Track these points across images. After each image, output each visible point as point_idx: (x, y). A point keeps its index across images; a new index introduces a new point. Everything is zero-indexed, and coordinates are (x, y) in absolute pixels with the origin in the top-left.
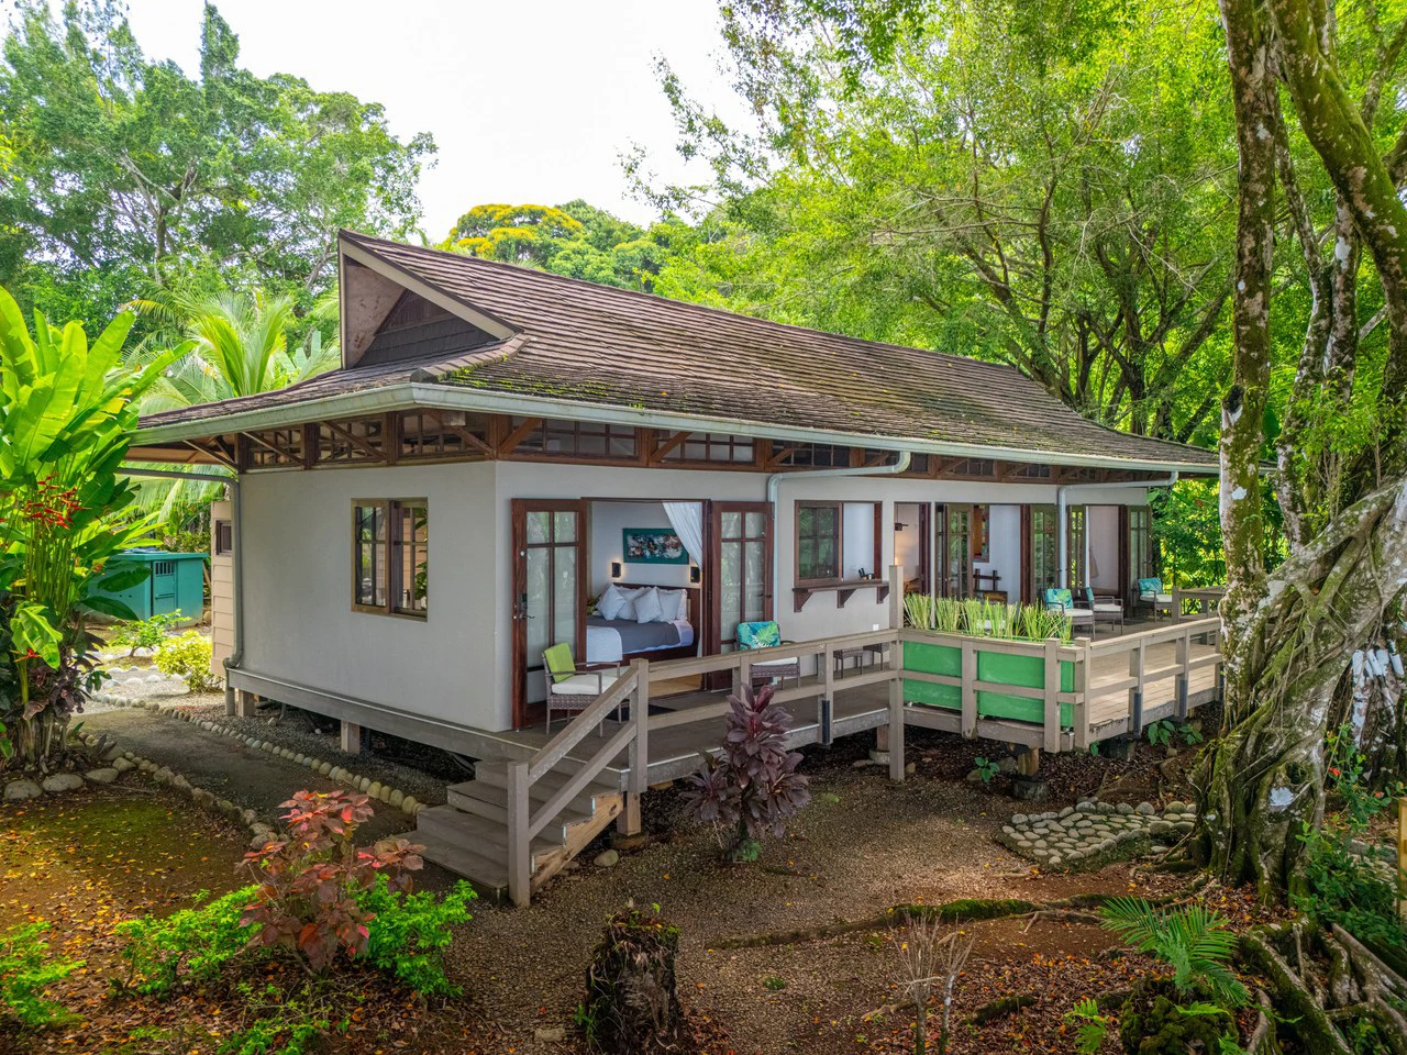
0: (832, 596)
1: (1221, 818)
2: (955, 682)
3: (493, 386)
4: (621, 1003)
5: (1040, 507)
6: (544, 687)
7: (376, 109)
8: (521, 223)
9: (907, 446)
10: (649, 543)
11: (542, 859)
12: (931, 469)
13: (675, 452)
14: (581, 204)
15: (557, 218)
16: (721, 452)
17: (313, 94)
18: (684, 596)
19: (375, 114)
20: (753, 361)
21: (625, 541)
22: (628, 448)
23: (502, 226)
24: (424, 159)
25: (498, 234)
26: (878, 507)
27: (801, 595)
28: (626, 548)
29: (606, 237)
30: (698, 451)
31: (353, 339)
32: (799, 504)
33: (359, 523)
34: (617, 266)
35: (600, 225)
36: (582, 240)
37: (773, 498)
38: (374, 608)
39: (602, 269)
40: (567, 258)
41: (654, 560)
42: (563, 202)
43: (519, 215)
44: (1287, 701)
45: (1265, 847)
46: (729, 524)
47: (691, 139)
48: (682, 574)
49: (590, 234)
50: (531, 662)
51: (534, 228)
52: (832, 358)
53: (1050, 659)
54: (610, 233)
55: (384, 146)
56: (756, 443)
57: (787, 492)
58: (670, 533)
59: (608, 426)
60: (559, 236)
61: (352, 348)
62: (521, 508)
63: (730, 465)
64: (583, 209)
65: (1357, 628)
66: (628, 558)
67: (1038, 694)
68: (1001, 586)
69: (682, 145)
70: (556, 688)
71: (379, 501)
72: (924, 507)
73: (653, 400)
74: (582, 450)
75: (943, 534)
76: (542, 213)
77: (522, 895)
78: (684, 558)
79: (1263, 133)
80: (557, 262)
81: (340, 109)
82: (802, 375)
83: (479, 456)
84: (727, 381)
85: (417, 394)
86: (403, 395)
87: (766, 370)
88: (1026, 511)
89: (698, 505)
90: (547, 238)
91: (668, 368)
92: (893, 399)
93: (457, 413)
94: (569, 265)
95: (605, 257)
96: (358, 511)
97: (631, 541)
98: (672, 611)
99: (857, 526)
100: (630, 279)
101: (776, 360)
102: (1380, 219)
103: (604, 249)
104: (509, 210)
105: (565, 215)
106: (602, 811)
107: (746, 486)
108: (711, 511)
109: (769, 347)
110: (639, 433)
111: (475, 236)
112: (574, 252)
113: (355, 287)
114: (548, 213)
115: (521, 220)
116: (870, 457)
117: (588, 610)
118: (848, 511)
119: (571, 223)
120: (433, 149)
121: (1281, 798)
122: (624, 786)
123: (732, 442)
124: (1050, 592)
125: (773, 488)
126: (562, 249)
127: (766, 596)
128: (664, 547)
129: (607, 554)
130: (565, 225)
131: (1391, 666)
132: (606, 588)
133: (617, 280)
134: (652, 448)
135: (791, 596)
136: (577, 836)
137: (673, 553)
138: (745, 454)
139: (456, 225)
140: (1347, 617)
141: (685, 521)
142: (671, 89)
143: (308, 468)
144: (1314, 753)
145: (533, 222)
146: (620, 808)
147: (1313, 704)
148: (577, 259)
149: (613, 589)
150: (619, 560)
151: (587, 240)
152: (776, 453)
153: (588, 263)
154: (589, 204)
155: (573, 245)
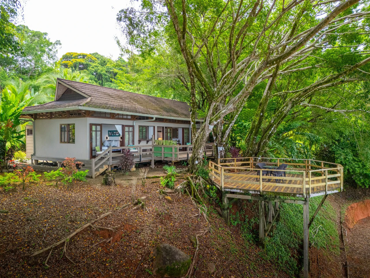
0: (145, 142)
1: (190, 166)
2: (161, 152)
3: (89, 106)
4: (108, 180)
5: (186, 128)
6: (95, 153)
7: (46, 34)
8: (80, 58)
9: (155, 116)
10: (113, 133)
11: (96, 173)
12: (164, 121)
13: (117, 117)
14: (97, 54)
15: (90, 57)
16: (125, 117)
17: (30, 30)
18: (119, 142)
19: (45, 35)
20: (132, 101)
21: (108, 133)
22: (109, 116)
23: (75, 58)
24: (58, 46)
25: (74, 60)
26: (154, 127)
27: (140, 141)
28: (109, 134)
29: (104, 63)
30: (121, 117)
31: (58, 96)
32: (140, 126)
33: (61, 128)
34: (106, 70)
35: (102, 60)
36: (97, 63)
37: (134, 125)
38: (64, 142)
39: (102, 71)
40: (93, 68)
41: (114, 136)
42: (92, 53)
43: (80, 55)
44: (197, 150)
45: (195, 169)
46: (127, 129)
47: (123, 53)
48: (119, 138)
49: (99, 62)
50: (93, 149)
51: (84, 59)
52: (148, 101)
53: (173, 148)
54: (104, 62)
55: (49, 44)
56: (131, 116)
57: (137, 124)
58: (117, 131)
59: (105, 112)
60: (91, 62)
61: (57, 97)
62: (91, 125)
63: (127, 119)
64: (97, 55)
65: (204, 140)
66: (109, 136)
67: (171, 153)
68: (180, 143)
69: (121, 54)
70: (97, 153)
71: (66, 124)
72: (163, 127)
73: (113, 108)
74: (101, 116)
75: (167, 132)
76: (86, 56)
77: (94, 177)
78: (119, 135)
79: (192, 77)
80: (90, 68)
81: (38, 35)
82: (141, 104)
83: (84, 116)
84: (126, 105)
85: (79, 108)
86: (78, 108)
87: (134, 103)
88: (183, 129)
89: (121, 126)
90: (87, 62)
91: (116, 103)
92: (158, 108)
93: (83, 110)
94: (93, 70)
95: (103, 68)
96: (61, 126)
97: (110, 133)
98: (117, 144)
99: (151, 130)
100: (110, 74)
101: (136, 101)
102: (206, 88)
103: (103, 66)
104: (77, 54)
105: (92, 56)
106: (105, 167)
107: (130, 123)
108: (123, 127)
109: (135, 98)
110: (111, 113)
111: (67, 61)
112: (95, 66)
113: (59, 87)
114: (88, 56)
115: (80, 57)
116: (147, 118)
117: (102, 144)
118: (150, 128)
119: (94, 59)
120: (60, 44)
121: (197, 162)
122: (108, 164)
123: (127, 115)
124: (187, 143)
125: (134, 123)
126: (92, 65)
127: (133, 141)
128: (116, 134)
129: (105, 135)
130: (92, 59)
131: (223, 149)
132: (105, 141)
133: (107, 74)
134: (113, 116)
135: (138, 142)
136: (101, 170)
137: (117, 135)
138: (130, 117)
139: (62, 57)
140: (203, 139)
141: (119, 128)
142: (118, 42)
143: (51, 119)
144: (201, 156)
145: (84, 58)
146: (108, 167)
147: (200, 150)
148: (96, 68)
149: (106, 141)
150: (107, 136)
151: (98, 63)
152: (135, 117)
153: (99, 69)
154: (99, 54)
155: (95, 64)
